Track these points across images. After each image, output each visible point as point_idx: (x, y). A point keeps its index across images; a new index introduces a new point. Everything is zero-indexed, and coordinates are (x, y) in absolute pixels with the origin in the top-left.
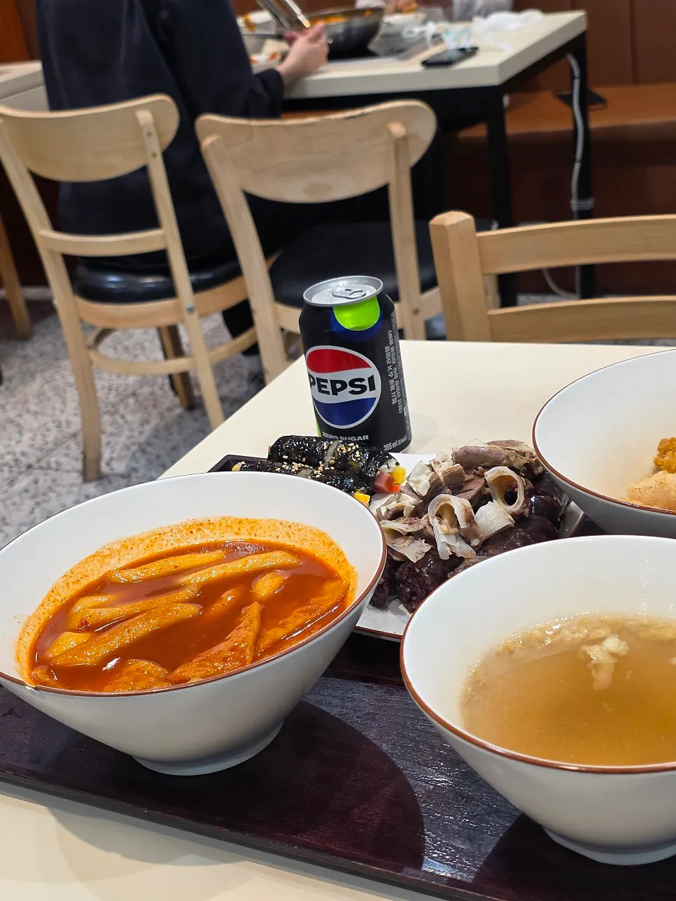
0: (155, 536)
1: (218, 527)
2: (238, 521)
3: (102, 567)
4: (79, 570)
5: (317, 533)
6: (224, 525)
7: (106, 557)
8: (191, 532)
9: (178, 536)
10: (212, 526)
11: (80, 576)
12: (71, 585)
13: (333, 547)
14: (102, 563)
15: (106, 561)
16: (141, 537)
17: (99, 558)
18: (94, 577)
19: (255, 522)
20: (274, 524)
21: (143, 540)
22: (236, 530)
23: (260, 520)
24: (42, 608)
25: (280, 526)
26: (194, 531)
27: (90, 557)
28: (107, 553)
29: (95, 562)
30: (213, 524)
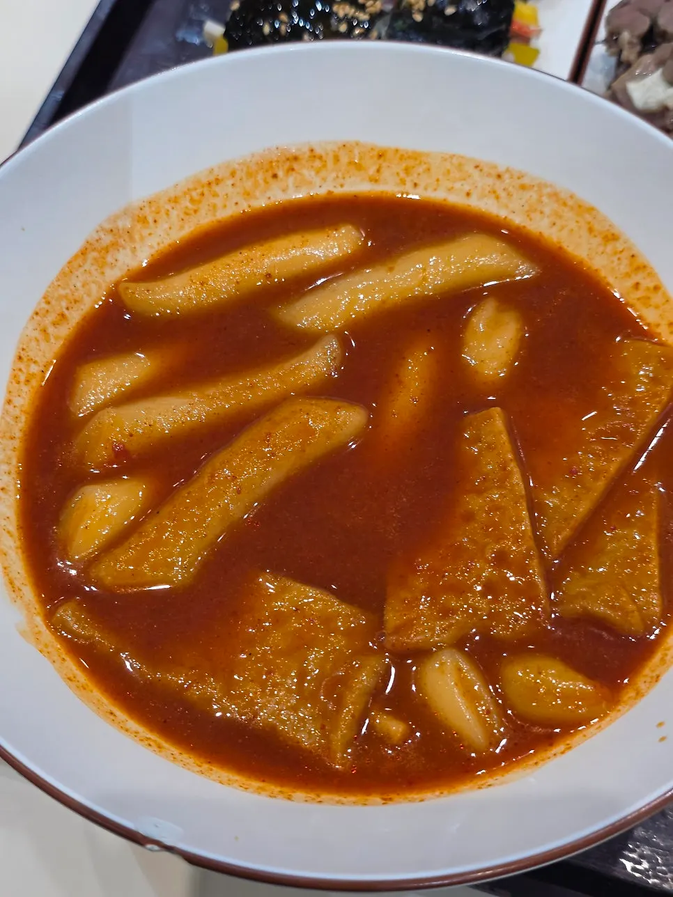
0: (199, 191)
1: (330, 164)
2: (375, 153)
3: (103, 273)
4: (62, 292)
5: (570, 203)
6: (344, 160)
7: (107, 250)
8: (275, 176)
9: (248, 184)
10: (318, 163)
11: (64, 304)
12: (51, 330)
13: (619, 246)
14: (101, 264)
15: (109, 259)
16: (172, 195)
17: (95, 254)
18: (92, 298)
19: (416, 157)
20: (458, 166)
21: (175, 200)
22: (372, 171)
23: (427, 155)
24: (10, 408)
25: (476, 173)
26: (281, 174)
27: (76, 257)
28: (107, 239)
29: (87, 266)
30: (320, 158)
